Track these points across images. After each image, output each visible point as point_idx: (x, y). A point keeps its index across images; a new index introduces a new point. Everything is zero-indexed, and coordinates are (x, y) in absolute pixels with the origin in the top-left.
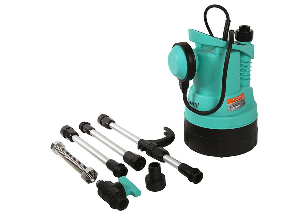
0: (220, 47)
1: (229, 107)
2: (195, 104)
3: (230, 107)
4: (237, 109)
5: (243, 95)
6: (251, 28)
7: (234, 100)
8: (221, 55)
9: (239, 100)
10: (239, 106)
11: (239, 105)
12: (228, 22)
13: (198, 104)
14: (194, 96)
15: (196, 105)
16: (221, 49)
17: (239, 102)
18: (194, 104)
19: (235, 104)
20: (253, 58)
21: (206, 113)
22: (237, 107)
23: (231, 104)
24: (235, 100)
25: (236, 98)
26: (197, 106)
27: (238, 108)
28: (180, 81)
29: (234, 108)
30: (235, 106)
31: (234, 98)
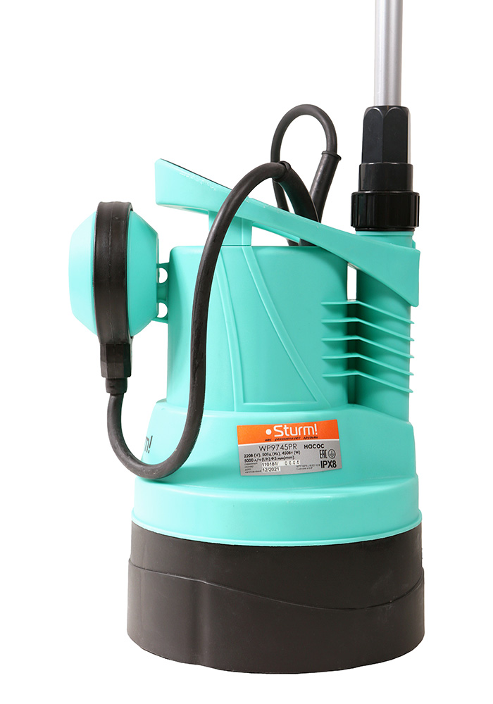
1: (242, 458)
4: (281, 474)
7: (269, 432)
9: (297, 438)
13: (152, 438)
17: (294, 446)
19: (271, 452)
22: (281, 463)
23: (252, 447)
24: (274, 433)
25: (282, 429)
26: (149, 448)
27: (288, 471)
30: (269, 456)
31: (271, 427)
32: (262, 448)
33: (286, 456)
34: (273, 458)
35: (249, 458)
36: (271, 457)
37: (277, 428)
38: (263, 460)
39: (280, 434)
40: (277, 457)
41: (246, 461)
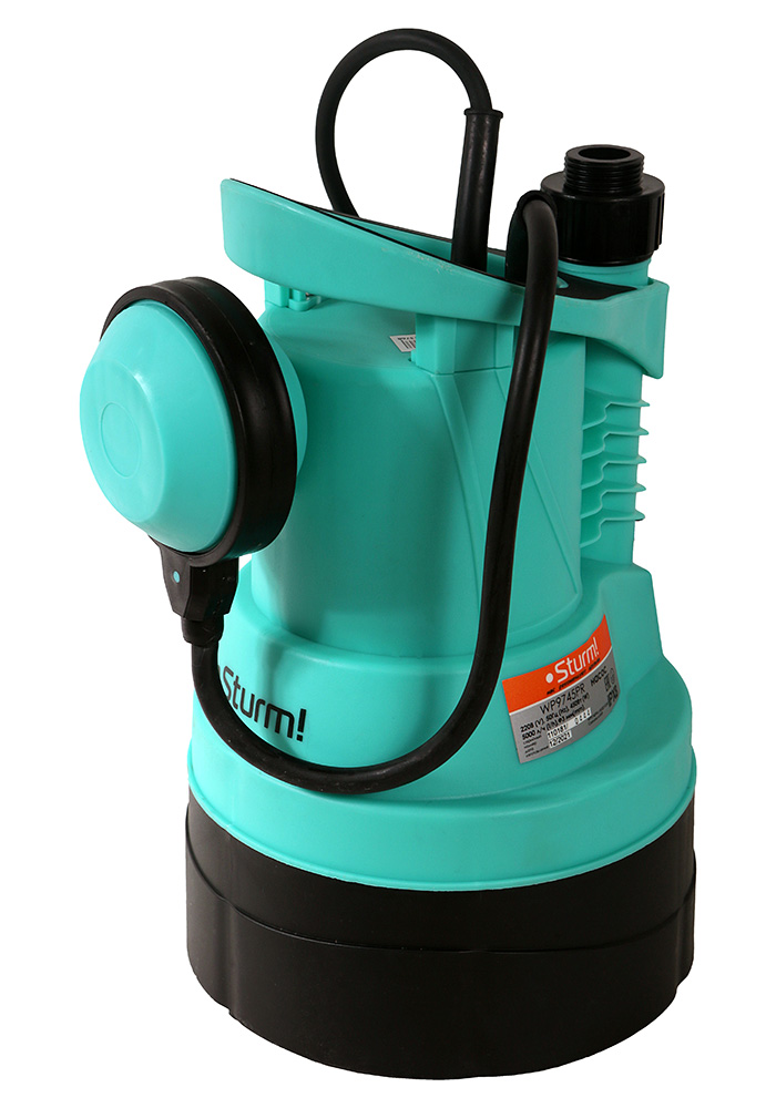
0: (460, 321)
1: (519, 735)
2: (281, 712)
3: (529, 732)
4: (572, 741)
5: (602, 635)
6: (647, 170)
7: (550, 678)
8: (464, 375)
9: (582, 673)
10: (586, 714)
11: (582, 709)
12: (483, 122)
13: (303, 713)
14: (274, 657)
15: (285, 720)
16: (467, 331)
17: (582, 685)
18: (274, 714)
19: (556, 709)
20: (657, 375)
21: (365, 776)
22: (571, 723)
23: (530, 712)
24: (557, 676)
25: (564, 667)
26: (296, 732)
27: (580, 732)
28: (171, 558)
29: (552, 736)
30: (555, 718)
31: (550, 668)
32: (544, 709)
33: (576, 708)
34: (560, 720)
35: (528, 731)
36: (557, 719)
37: (559, 668)
38: (549, 727)
39: (564, 675)
40: (565, 715)
41: (524, 737)
